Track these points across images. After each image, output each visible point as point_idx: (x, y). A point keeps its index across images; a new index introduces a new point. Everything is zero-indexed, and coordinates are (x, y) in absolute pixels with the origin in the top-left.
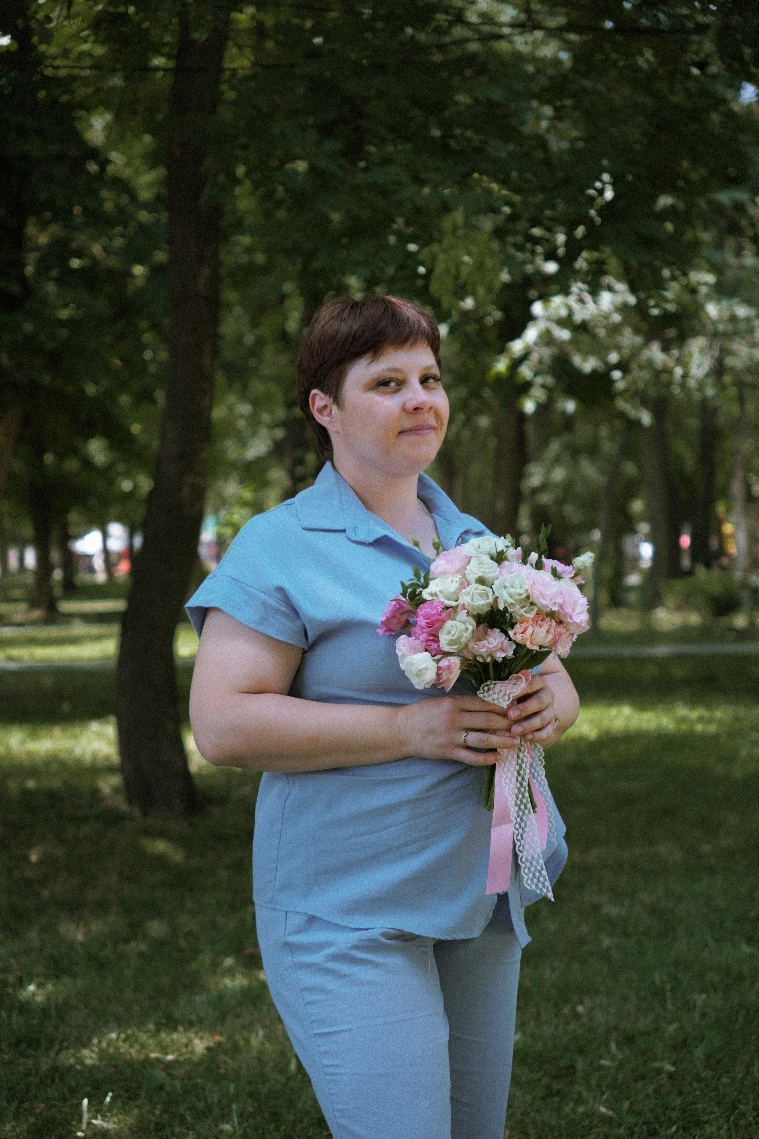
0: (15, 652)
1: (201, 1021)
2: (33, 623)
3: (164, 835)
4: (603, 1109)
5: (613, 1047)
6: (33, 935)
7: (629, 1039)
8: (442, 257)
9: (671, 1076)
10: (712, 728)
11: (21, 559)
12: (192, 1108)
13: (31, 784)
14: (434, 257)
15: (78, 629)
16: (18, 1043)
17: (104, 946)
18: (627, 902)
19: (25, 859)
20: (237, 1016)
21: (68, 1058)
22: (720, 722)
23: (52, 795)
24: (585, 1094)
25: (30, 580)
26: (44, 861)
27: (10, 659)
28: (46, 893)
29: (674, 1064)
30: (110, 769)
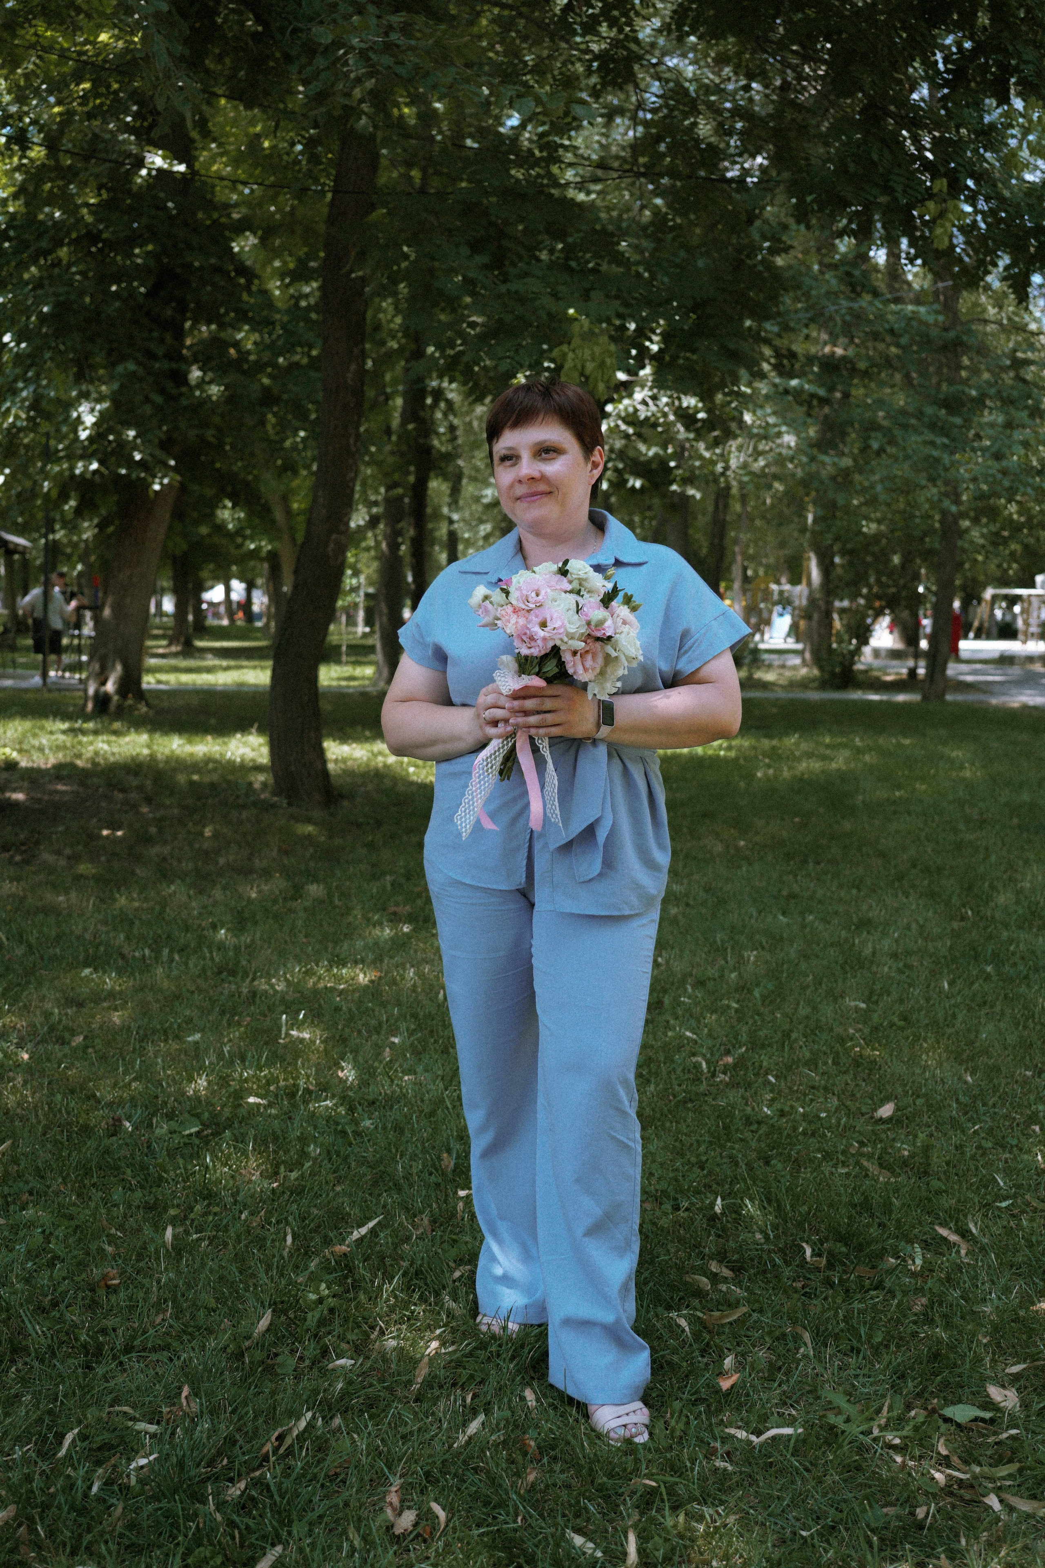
0: (163, 677)
1: (363, 961)
2: (175, 655)
3: (309, 820)
4: (688, 1034)
5: (689, 988)
6: (218, 893)
7: (700, 983)
8: (571, 355)
9: (737, 1011)
10: (732, 754)
11: (159, 605)
12: (366, 1024)
13: (196, 777)
14: (564, 356)
15: (211, 661)
16: (220, 973)
17: (275, 901)
18: (685, 881)
19: (202, 834)
20: (392, 957)
21: (262, 985)
22: (739, 749)
23: (212, 786)
24: (672, 1022)
25: (168, 621)
26: (216, 835)
27: (159, 682)
28: (222, 861)
29: (738, 1002)
30: (259, 768)
